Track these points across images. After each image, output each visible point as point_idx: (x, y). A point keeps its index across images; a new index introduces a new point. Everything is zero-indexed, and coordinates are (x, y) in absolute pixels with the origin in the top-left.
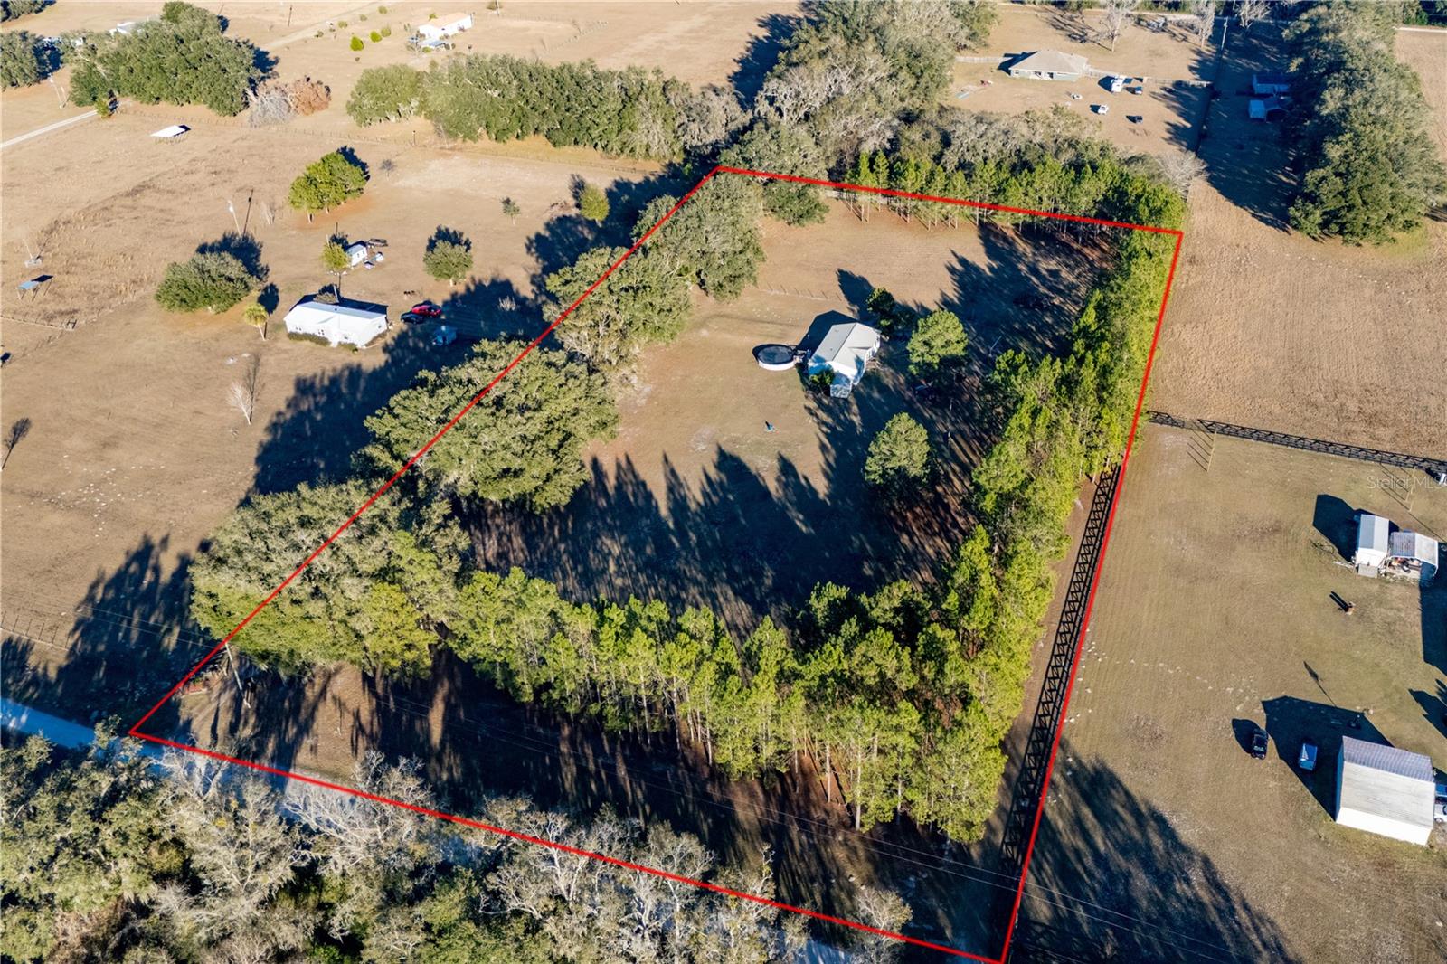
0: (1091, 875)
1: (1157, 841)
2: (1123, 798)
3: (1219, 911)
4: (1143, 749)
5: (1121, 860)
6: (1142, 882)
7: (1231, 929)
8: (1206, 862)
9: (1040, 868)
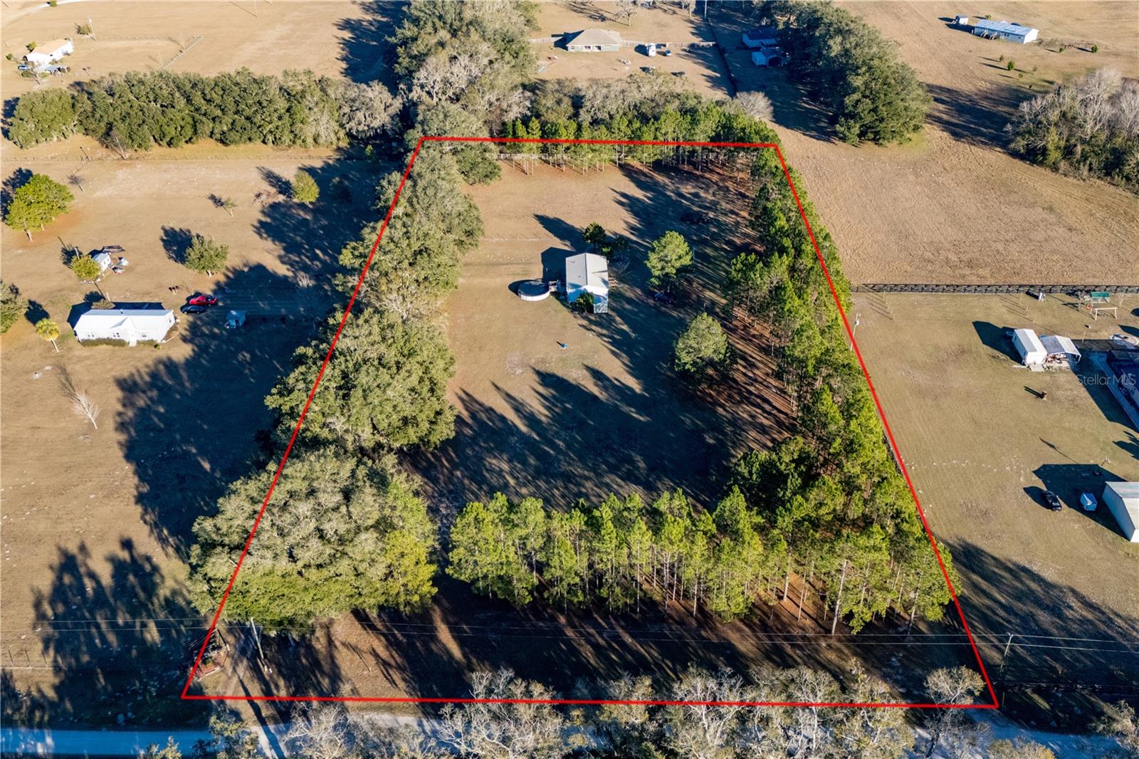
0: (1009, 622)
1: (1033, 586)
2: (993, 562)
3: (1104, 623)
4: (982, 524)
5: (1020, 605)
6: (1044, 618)
7: (1118, 633)
8: (1073, 591)
9: (973, 626)
